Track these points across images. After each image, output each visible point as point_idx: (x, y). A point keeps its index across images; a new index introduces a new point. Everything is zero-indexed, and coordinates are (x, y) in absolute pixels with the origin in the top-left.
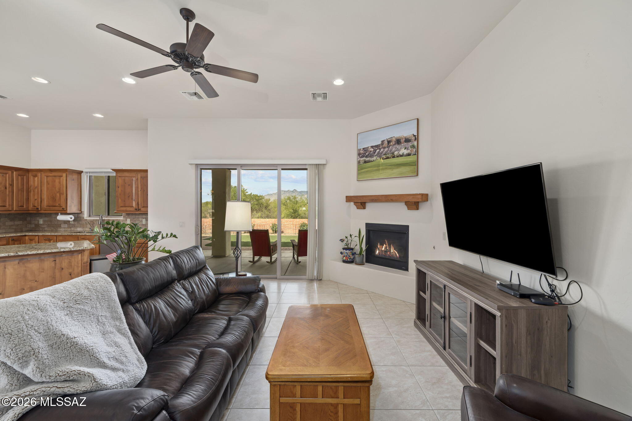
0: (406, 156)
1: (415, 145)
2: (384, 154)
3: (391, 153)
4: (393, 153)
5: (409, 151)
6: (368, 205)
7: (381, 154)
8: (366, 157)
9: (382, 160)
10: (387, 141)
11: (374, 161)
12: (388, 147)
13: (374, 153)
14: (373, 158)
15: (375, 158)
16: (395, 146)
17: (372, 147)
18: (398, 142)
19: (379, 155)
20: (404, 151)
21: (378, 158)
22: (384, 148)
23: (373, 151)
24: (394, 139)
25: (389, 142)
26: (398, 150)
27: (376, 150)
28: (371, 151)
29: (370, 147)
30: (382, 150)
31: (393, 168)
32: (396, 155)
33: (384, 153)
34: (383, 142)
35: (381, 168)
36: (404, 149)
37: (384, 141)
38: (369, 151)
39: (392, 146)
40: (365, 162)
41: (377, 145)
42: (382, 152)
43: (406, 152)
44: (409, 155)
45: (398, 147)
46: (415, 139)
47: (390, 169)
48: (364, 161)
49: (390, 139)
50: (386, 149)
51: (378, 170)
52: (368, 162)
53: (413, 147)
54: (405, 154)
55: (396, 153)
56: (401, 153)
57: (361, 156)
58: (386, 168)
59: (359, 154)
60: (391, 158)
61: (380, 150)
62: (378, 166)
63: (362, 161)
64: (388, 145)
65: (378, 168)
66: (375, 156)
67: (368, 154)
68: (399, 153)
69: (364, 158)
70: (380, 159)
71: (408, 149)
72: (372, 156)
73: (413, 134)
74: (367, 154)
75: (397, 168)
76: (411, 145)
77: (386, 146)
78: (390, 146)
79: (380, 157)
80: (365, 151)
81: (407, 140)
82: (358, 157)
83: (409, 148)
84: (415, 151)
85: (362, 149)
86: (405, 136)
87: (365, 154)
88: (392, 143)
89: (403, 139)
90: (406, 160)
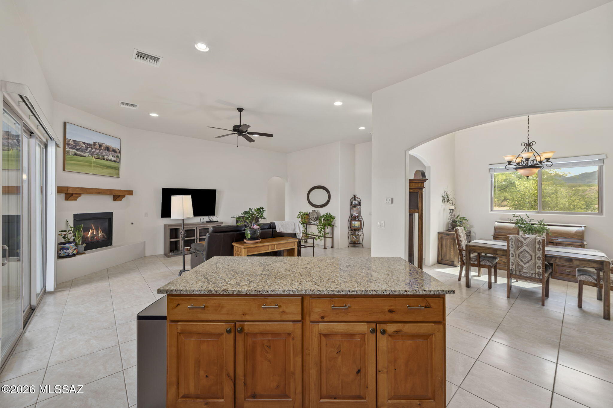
0: (113, 162)
1: (119, 156)
2: (96, 154)
3: (101, 156)
4: (103, 156)
5: (115, 159)
9: (93, 158)
10: (99, 144)
11: (85, 156)
12: (100, 150)
13: (86, 149)
14: (85, 153)
15: (86, 154)
16: (105, 151)
17: (84, 143)
18: (108, 149)
19: (91, 153)
20: (111, 157)
21: (90, 155)
22: (96, 149)
23: (85, 147)
24: (104, 145)
25: (100, 146)
26: (108, 156)
27: (88, 148)
28: (83, 147)
29: (81, 142)
30: (94, 150)
31: (104, 168)
32: (106, 158)
33: (96, 153)
35: (93, 165)
36: (111, 156)
37: (96, 143)
38: (80, 145)
39: (103, 150)
40: (76, 154)
41: (89, 144)
42: (94, 152)
43: (113, 159)
44: (115, 161)
45: (107, 153)
46: (119, 152)
47: (101, 168)
48: (74, 153)
49: (101, 144)
50: (98, 151)
51: (91, 166)
52: (79, 156)
53: (117, 157)
56: (109, 158)
57: (70, 146)
58: (97, 167)
59: (68, 144)
60: (101, 159)
61: (92, 149)
62: (90, 162)
63: (72, 152)
65: (89, 164)
66: (87, 152)
67: (80, 149)
69: (74, 150)
70: (92, 157)
71: (114, 157)
72: (83, 151)
73: (118, 148)
74: (78, 147)
75: (106, 169)
76: (116, 155)
77: (98, 148)
78: (101, 149)
79: (92, 155)
80: (76, 143)
81: (114, 151)
82: (67, 147)
84: (118, 160)
85: (71, 140)
86: (112, 146)
87: (76, 146)
88: (102, 148)
89: (111, 148)
90: (113, 164)
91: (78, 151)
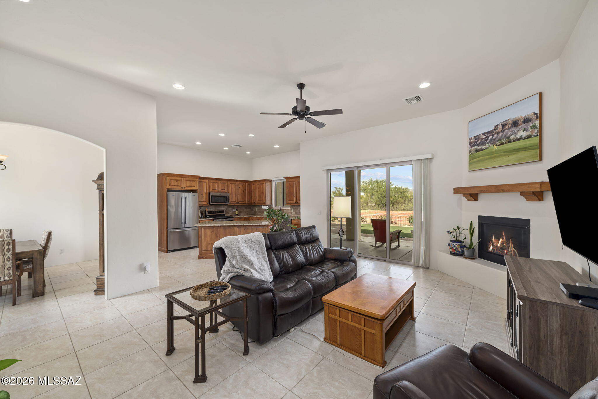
0: (525, 139)
1: (537, 124)
2: (498, 140)
3: (506, 138)
4: (509, 138)
5: (528, 133)
6: (481, 196)
7: (494, 140)
8: (478, 145)
9: (495, 147)
10: (501, 125)
11: (486, 149)
12: (503, 131)
13: (487, 140)
14: (485, 145)
15: (487, 146)
16: (511, 129)
17: (484, 134)
18: (515, 124)
19: (493, 142)
20: (522, 134)
21: (491, 145)
22: (498, 133)
23: (486, 138)
24: (510, 122)
25: (503, 126)
26: (515, 133)
27: (489, 137)
28: (483, 139)
29: (481, 135)
30: (495, 136)
31: (510, 155)
32: (512, 139)
33: (498, 138)
34: (496, 127)
35: (494, 155)
36: (522, 131)
37: (497, 125)
38: (480, 139)
39: (507, 130)
40: (477, 151)
41: (490, 131)
42: (496, 138)
43: (524, 134)
44: (529, 137)
45: (514, 130)
46: (537, 118)
47: (505, 155)
48: (474, 151)
49: (505, 123)
50: (500, 135)
51: (492, 158)
52: (479, 151)
53: (534, 127)
54: (523, 136)
55: (512, 137)
56: (518, 136)
57: (472, 145)
58: (501, 156)
59: (470, 143)
60: (506, 143)
61: (493, 135)
62: (491, 153)
63: (473, 149)
64: (502, 129)
65: (491, 156)
66: (488, 143)
67: (480, 143)
68: (516, 136)
69: (475, 147)
70: (494, 146)
71: (527, 131)
72: (483, 144)
73: (534, 112)
74: (478, 142)
75: (514, 154)
76: (531, 125)
77: (500, 131)
78: (505, 130)
79: (493, 144)
80: (476, 139)
81: (526, 121)
82: (469, 147)
83: (529, 129)
84: (536, 131)
85: (473, 138)
86: (523, 116)
87: (476, 142)
88: (507, 127)
89: (520, 120)
90: (525, 143)
91: (479, 146)
